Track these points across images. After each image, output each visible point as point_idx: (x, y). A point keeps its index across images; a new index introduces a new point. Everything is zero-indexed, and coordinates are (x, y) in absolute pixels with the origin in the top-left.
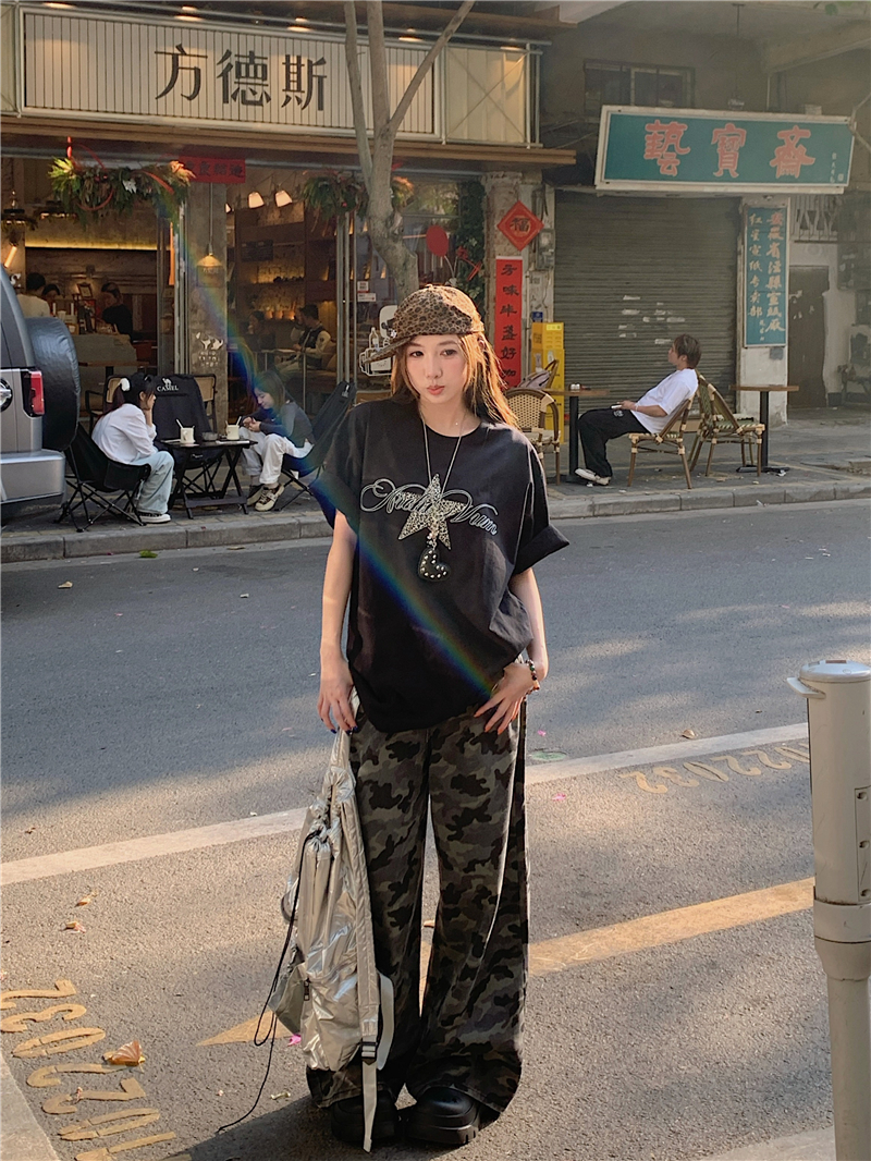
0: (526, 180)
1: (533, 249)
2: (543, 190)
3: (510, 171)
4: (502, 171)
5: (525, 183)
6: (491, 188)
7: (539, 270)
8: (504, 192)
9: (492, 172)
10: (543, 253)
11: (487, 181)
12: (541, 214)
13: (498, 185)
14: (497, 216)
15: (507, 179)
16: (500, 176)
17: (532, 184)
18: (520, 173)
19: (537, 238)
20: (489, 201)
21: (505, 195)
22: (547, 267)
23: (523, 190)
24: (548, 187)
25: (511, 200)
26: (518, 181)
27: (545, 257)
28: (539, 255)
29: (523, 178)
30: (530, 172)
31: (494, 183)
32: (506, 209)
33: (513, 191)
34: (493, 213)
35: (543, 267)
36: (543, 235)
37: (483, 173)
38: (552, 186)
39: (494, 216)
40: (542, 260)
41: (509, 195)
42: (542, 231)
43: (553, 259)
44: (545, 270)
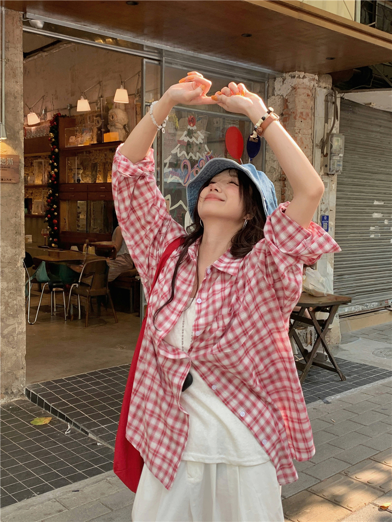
0: (321, 84)
1: (325, 153)
2: (334, 95)
3: (309, 73)
4: (303, 71)
5: (320, 87)
6: (291, 89)
7: (328, 174)
8: (303, 94)
9: (293, 71)
10: (334, 158)
11: (285, 82)
12: (333, 118)
13: (299, 86)
14: (297, 117)
15: (306, 81)
16: (301, 76)
17: (325, 88)
18: (316, 76)
19: (330, 142)
20: (287, 103)
21: (304, 97)
22: (337, 171)
23: (318, 92)
24: (337, 92)
25: (308, 103)
26: (315, 84)
27: (336, 161)
28: (330, 160)
29: (319, 81)
30: (323, 76)
31: (296, 83)
32: (305, 111)
33: (310, 94)
34: (293, 115)
35: (334, 171)
36: (335, 139)
37: (277, 74)
38: (339, 93)
39: (295, 118)
40: (333, 164)
41: (307, 97)
42: (334, 136)
43: (341, 163)
44: (333, 175)
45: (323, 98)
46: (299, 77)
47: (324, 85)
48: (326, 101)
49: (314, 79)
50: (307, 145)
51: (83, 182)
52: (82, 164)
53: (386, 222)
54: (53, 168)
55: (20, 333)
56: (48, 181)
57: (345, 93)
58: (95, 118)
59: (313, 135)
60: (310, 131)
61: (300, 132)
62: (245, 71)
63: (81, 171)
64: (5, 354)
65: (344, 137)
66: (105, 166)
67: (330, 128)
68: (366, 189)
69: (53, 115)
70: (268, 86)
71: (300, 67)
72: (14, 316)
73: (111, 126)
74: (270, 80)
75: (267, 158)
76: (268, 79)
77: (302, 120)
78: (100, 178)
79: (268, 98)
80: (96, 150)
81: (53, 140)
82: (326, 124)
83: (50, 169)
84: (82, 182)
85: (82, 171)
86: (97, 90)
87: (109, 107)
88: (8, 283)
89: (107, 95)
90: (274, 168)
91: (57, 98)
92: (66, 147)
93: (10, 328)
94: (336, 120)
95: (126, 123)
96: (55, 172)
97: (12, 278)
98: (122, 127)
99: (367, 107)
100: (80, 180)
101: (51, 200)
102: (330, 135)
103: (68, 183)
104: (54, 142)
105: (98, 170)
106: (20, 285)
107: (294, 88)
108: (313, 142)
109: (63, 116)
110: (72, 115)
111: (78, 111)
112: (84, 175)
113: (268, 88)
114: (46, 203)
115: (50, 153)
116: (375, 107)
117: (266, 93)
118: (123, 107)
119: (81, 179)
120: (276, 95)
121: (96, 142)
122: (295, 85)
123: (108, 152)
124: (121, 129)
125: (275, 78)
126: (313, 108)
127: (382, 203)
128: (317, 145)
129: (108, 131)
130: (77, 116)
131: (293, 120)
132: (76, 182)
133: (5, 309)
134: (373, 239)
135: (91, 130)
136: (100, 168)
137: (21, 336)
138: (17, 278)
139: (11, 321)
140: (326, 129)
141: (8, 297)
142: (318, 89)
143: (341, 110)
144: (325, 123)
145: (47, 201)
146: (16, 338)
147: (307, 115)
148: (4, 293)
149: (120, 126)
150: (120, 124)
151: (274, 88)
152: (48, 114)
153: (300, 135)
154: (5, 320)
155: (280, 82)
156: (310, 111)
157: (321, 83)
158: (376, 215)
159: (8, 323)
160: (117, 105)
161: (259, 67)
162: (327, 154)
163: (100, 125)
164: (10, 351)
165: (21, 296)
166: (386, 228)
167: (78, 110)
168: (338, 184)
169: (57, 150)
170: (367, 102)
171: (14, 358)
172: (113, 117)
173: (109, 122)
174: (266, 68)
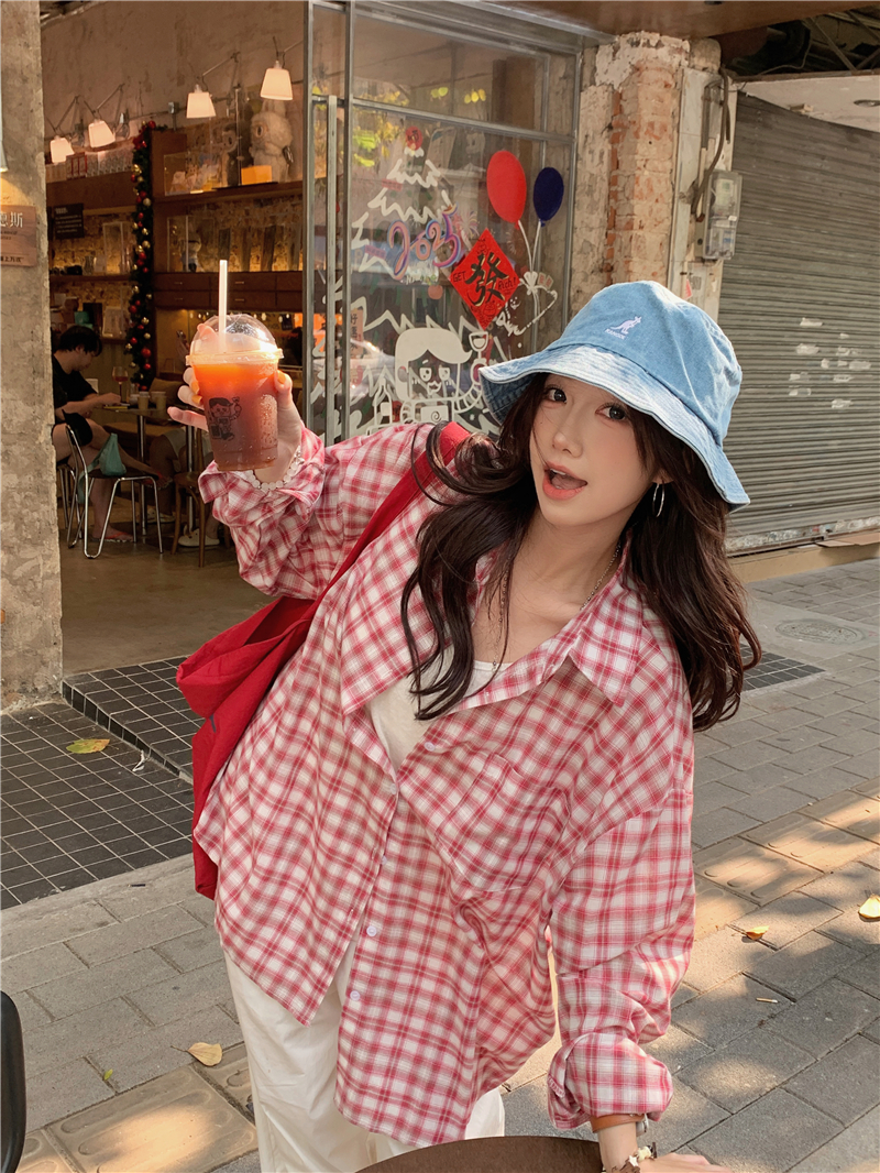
0: (696, 61)
1: (699, 213)
2: (722, 86)
3: (671, 36)
4: (656, 32)
5: (693, 67)
6: (630, 70)
7: (703, 261)
8: (657, 82)
9: (636, 31)
10: (718, 224)
11: (617, 55)
12: (719, 136)
13: (648, 64)
14: (641, 134)
15: (664, 53)
16: (653, 43)
17: (704, 69)
18: (686, 42)
19: (710, 189)
20: (622, 103)
21: (657, 89)
22: (722, 254)
23: (689, 79)
24: (730, 80)
25: (666, 102)
26: (683, 60)
27: (721, 232)
28: (709, 228)
29: (691, 54)
30: (702, 42)
31: (641, 58)
32: (658, 120)
33: (671, 82)
34: (633, 128)
35: (717, 253)
36: (720, 183)
37: (602, 36)
38: (735, 81)
39: (637, 135)
40: (716, 238)
41: (665, 90)
42: (720, 175)
43: (733, 236)
44: (714, 261)
45: (700, 91)
46: (648, 44)
47: (702, 63)
48: (706, 99)
49: (680, 50)
50: (661, 195)
51: (202, 270)
52: (199, 231)
53: (825, 364)
54: (141, 239)
55: (48, 577)
56: (132, 267)
57: (747, 81)
58: (224, 133)
59: (674, 173)
60: (668, 165)
61: (647, 166)
62: (533, 29)
63: (198, 248)
64: (18, 616)
65: (741, 178)
66: (245, 235)
67: (711, 159)
68: (785, 293)
69: (140, 126)
70: (583, 64)
71: (650, 22)
72: (36, 542)
73: (257, 149)
74: (586, 51)
75: (577, 223)
76: (584, 47)
77: (653, 140)
78: (237, 263)
79: (581, 91)
80: (228, 202)
81: (141, 179)
82: (704, 150)
83: (134, 242)
84: (199, 269)
85: (200, 246)
86: (231, 71)
87: (253, 108)
88: (19, 476)
89: (248, 83)
90: (591, 245)
91: (148, 90)
92: (166, 194)
93: (27, 566)
94: (725, 142)
95: (287, 143)
96: (145, 249)
97: (27, 467)
98: (279, 152)
99: (795, 113)
100: (195, 266)
101: (137, 306)
102: (710, 174)
103: (173, 273)
104: (142, 183)
105: (233, 244)
106: (46, 482)
107: (637, 69)
108: (674, 189)
109: (162, 129)
110: (179, 126)
111: (188, 116)
112: (203, 255)
113: (582, 68)
114: (128, 314)
115: (133, 209)
116: (811, 114)
117: (578, 79)
118: (282, 110)
119: (197, 263)
120: (598, 84)
121: (226, 185)
122: (639, 62)
123: (252, 205)
124: (276, 156)
125: (597, 47)
126: (677, 115)
127: (818, 324)
128: (682, 196)
129: (250, 162)
130: (189, 129)
131: (631, 140)
132: (188, 270)
133: (16, 528)
134: (795, 400)
135: (217, 158)
136: (235, 240)
137: (50, 583)
138: (38, 467)
139: (28, 552)
140: (703, 162)
141: (21, 504)
142: (689, 72)
143: (737, 119)
144: (702, 147)
145: (129, 309)
146: (39, 585)
147: (664, 128)
148: (12, 497)
149: (274, 149)
150: (275, 145)
151: (595, 69)
152: (131, 123)
153: (646, 173)
154: (16, 550)
155: (608, 55)
156: (670, 119)
157: (696, 59)
158: (804, 349)
159: (22, 554)
160: (270, 105)
161: (561, 20)
162: (703, 215)
163: (234, 148)
164: (29, 610)
165: (48, 503)
166: (823, 376)
167: (190, 114)
168: (724, 280)
169: (147, 201)
170: (796, 102)
171: (37, 625)
172: (259, 131)
173: (253, 142)
174: (577, 23)
